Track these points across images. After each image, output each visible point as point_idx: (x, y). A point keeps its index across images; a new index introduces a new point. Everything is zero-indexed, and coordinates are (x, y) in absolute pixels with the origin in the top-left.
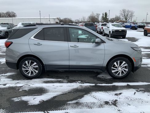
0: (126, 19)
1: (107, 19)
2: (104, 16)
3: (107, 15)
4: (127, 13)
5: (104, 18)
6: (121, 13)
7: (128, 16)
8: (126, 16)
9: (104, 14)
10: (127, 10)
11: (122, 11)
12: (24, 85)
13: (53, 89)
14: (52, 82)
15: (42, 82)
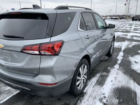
12: (101, 102)
13: (121, 83)
14: (101, 80)
15: (99, 86)
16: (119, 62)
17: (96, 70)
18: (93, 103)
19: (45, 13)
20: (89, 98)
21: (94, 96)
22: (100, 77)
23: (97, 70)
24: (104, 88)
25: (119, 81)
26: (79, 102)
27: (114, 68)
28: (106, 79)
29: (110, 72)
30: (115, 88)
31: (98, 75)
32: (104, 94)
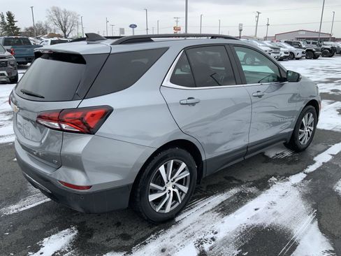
0: (65, 31)
1: (15, 28)
2: (6, 21)
3: (13, 18)
4: (63, 15)
5: (8, 26)
6: (51, 16)
7: (68, 23)
8: (62, 22)
9: (6, 16)
10: (62, 9)
11: (50, 10)
12: (199, 246)
13: (277, 217)
14: (232, 203)
15: (217, 214)
16: (311, 168)
17: (235, 179)
18: (178, 244)
19: (81, 54)
20: (179, 233)
21: (191, 232)
22: (235, 195)
23: (239, 181)
24: (225, 221)
25: (274, 213)
26: (152, 236)
27: (288, 180)
28: (247, 201)
29: (269, 188)
30: (253, 225)
31: (234, 191)
32: (216, 233)
